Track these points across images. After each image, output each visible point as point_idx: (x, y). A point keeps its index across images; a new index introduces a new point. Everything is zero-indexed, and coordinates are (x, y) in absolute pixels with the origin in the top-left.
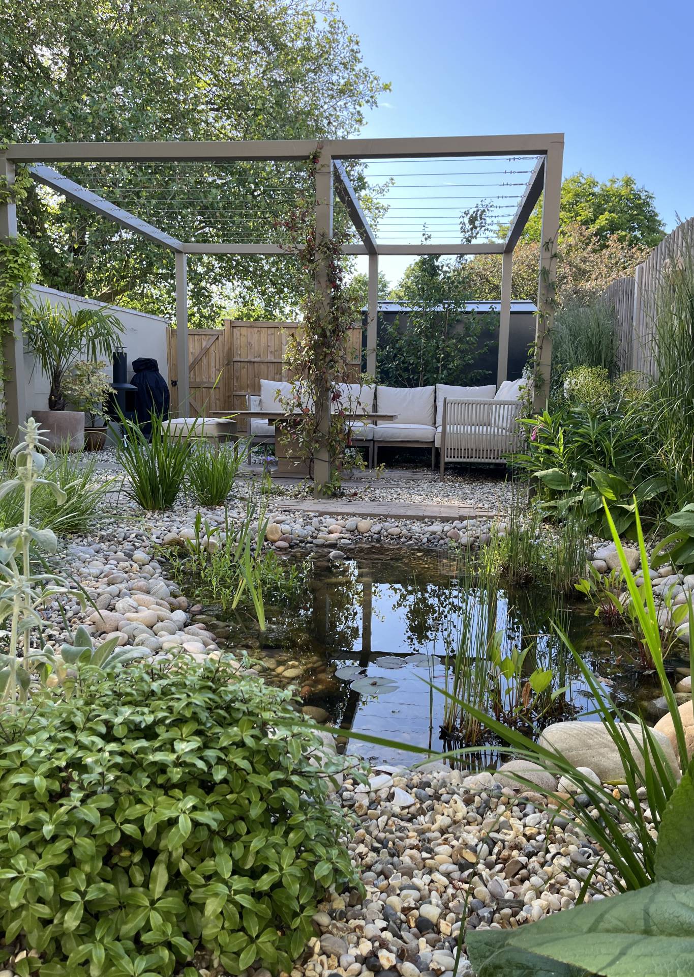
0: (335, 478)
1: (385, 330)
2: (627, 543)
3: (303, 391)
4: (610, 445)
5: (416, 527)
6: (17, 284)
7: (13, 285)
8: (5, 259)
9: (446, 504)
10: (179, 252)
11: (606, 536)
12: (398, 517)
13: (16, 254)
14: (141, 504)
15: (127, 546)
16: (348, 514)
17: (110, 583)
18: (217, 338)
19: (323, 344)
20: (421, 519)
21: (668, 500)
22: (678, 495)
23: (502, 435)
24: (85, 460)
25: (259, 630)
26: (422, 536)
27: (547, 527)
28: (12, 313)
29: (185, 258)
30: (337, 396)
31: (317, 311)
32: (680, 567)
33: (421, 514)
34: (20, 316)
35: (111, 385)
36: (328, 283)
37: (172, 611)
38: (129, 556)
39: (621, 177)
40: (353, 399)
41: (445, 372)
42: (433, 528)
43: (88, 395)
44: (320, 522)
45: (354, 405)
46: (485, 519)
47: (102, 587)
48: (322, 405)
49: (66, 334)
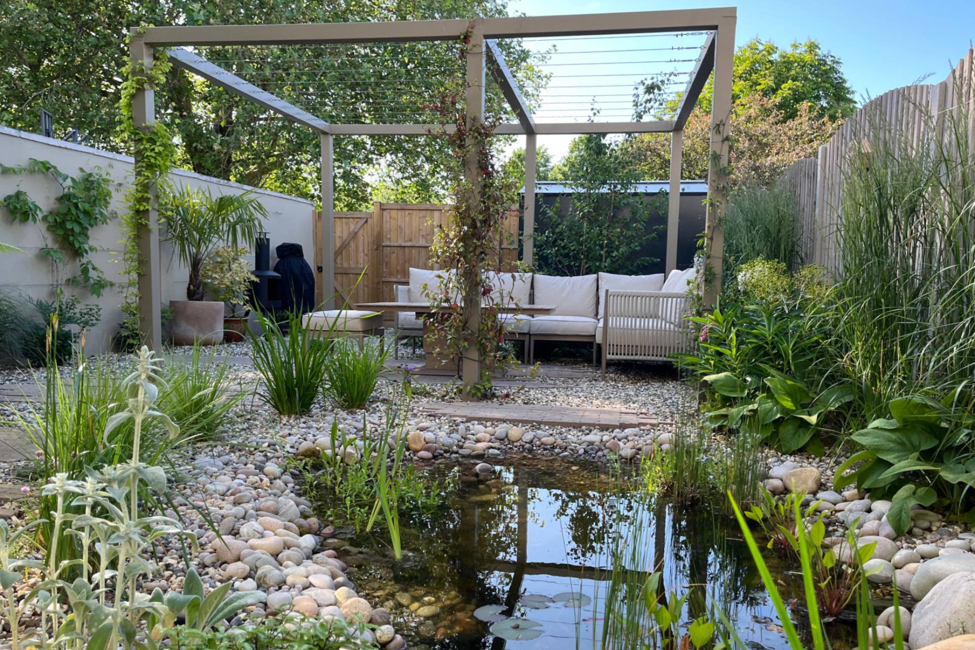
0: (485, 378)
1: (544, 213)
2: (808, 458)
3: (451, 285)
4: (788, 347)
5: (572, 436)
6: (154, 173)
7: (150, 175)
8: (142, 147)
9: (606, 408)
10: (325, 133)
11: (784, 450)
12: (552, 424)
13: (153, 141)
14: (276, 407)
15: (259, 457)
16: (498, 420)
17: (236, 503)
18: (366, 222)
19: (473, 235)
20: (577, 426)
21: (854, 411)
22: (865, 407)
23: (670, 331)
24: (223, 353)
25: (393, 558)
26: (579, 447)
27: (718, 437)
28: (148, 203)
29: (331, 140)
30: (487, 291)
31: (467, 201)
32: (868, 490)
33: (578, 421)
34: (156, 206)
35: (252, 273)
36: (479, 170)
37: (301, 535)
38: (260, 468)
39: (803, 41)
40: (505, 294)
41: (608, 260)
42: (591, 437)
43: (228, 284)
44: (468, 429)
45: (506, 299)
46: (648, 427)
47: (228, 509)
48: (471, 301)
49: (206, 220)
